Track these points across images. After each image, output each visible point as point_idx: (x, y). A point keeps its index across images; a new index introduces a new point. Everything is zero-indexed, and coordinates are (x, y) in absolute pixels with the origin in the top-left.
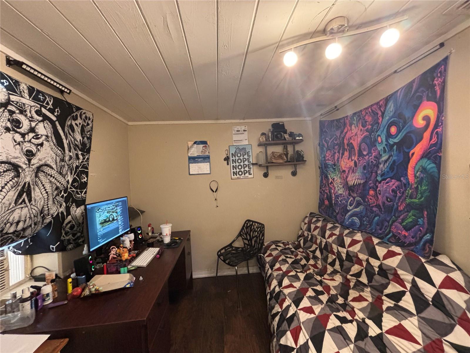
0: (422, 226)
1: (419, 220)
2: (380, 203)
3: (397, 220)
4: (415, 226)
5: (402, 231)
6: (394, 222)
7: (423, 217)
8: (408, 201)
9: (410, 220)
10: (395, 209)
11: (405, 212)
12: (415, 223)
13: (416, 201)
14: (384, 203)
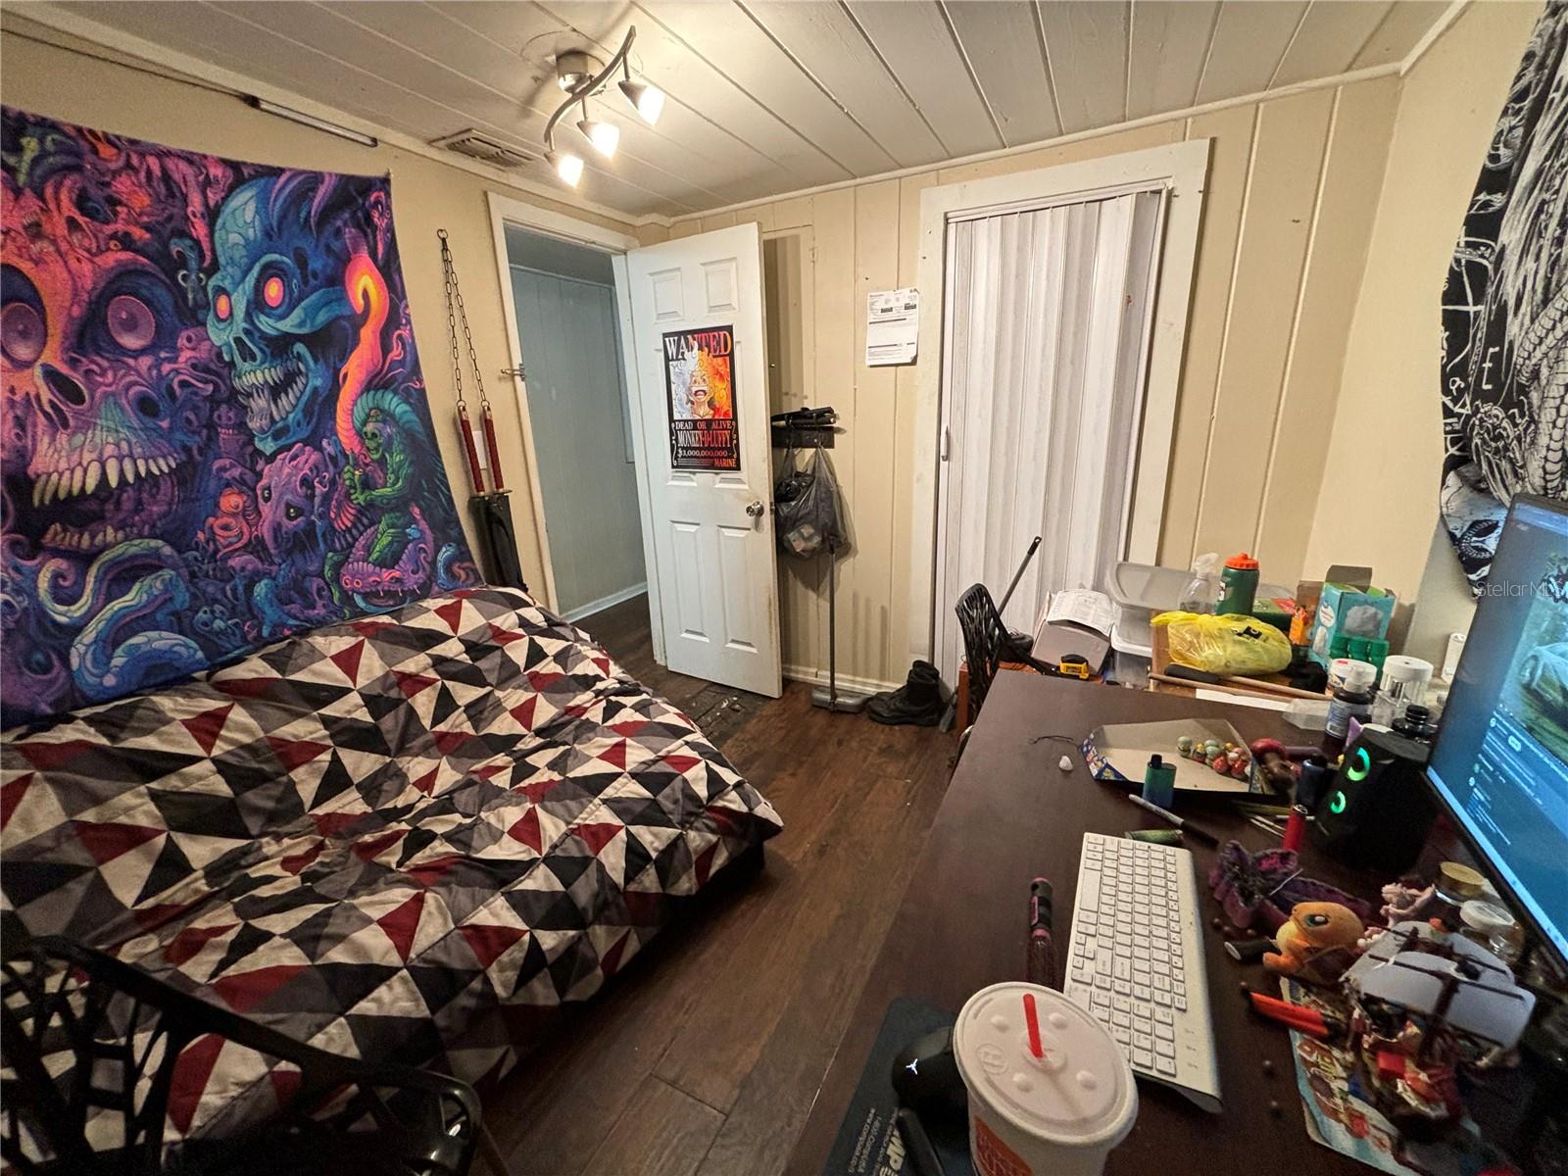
0: (422, 539)
1: (408, 530)
2: (265, 531)
3: (348, 557)
4: (406, 547)
5: (379, 576)
6: (338, 567)
7: (414, 521)
8: (360, 498)
9: (385, 540)
10: (324, 535)
11: (366, 528)
12: (401, 542)
13: (387, 491)
14: (277, 529)
